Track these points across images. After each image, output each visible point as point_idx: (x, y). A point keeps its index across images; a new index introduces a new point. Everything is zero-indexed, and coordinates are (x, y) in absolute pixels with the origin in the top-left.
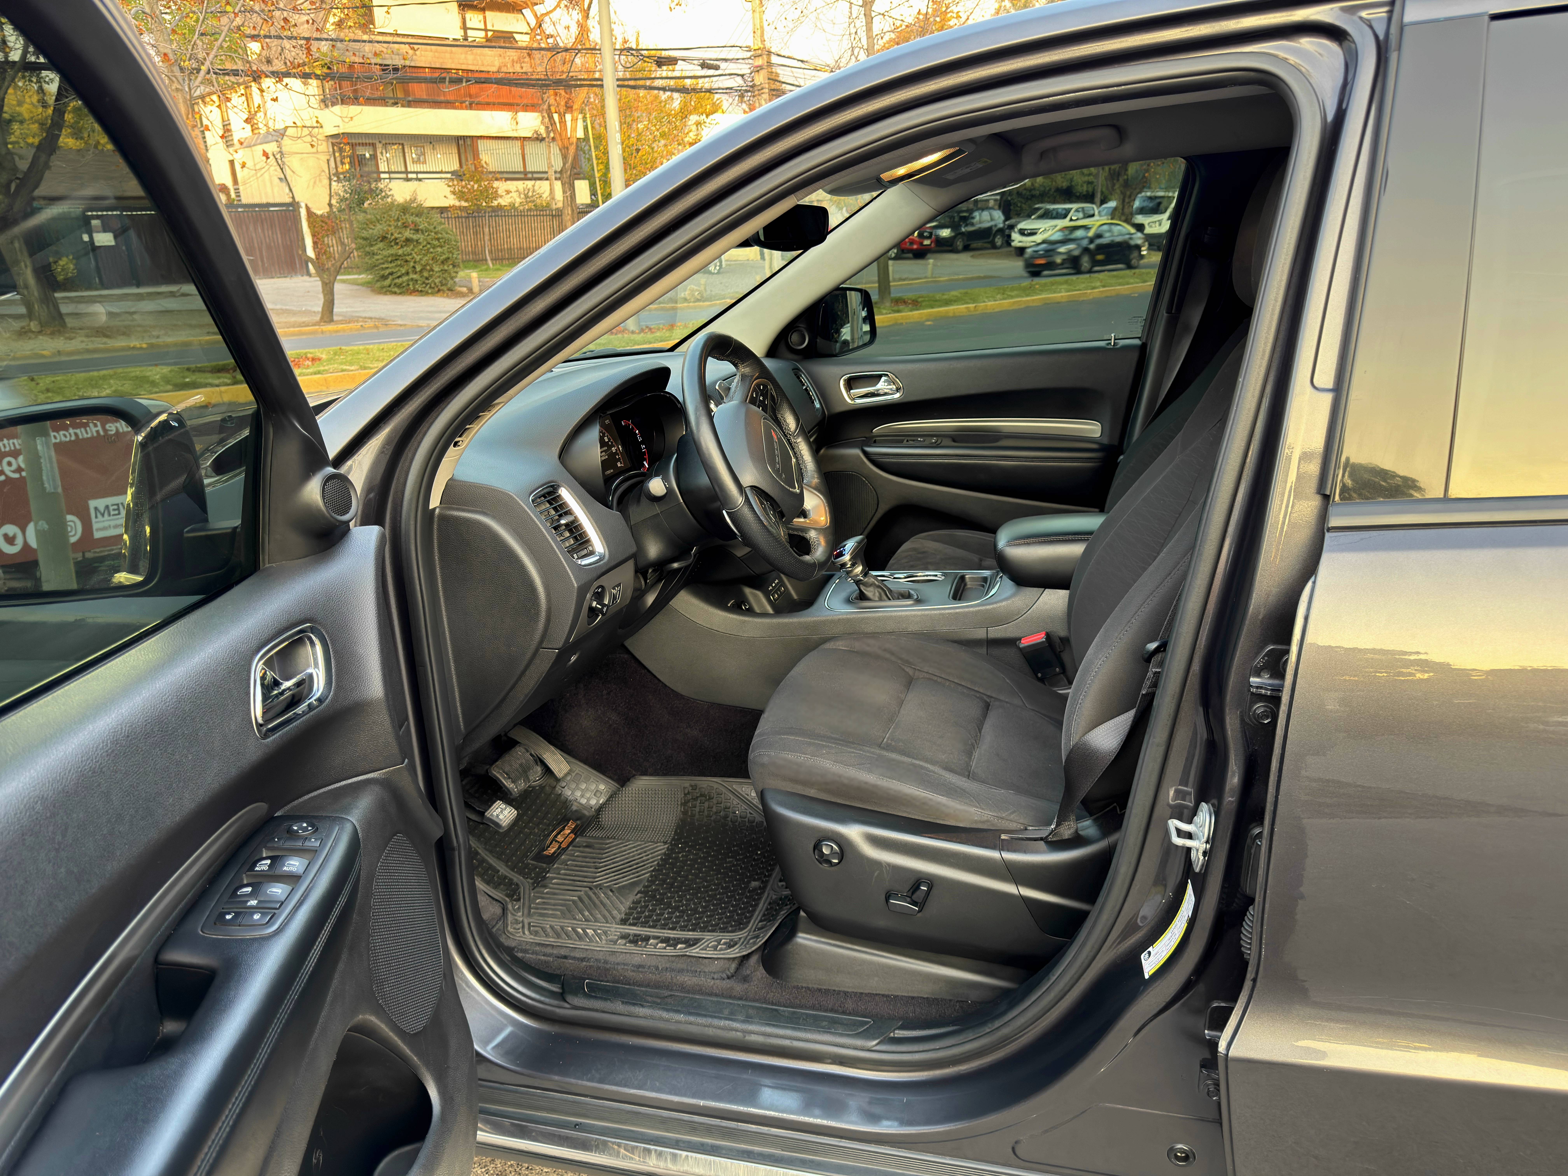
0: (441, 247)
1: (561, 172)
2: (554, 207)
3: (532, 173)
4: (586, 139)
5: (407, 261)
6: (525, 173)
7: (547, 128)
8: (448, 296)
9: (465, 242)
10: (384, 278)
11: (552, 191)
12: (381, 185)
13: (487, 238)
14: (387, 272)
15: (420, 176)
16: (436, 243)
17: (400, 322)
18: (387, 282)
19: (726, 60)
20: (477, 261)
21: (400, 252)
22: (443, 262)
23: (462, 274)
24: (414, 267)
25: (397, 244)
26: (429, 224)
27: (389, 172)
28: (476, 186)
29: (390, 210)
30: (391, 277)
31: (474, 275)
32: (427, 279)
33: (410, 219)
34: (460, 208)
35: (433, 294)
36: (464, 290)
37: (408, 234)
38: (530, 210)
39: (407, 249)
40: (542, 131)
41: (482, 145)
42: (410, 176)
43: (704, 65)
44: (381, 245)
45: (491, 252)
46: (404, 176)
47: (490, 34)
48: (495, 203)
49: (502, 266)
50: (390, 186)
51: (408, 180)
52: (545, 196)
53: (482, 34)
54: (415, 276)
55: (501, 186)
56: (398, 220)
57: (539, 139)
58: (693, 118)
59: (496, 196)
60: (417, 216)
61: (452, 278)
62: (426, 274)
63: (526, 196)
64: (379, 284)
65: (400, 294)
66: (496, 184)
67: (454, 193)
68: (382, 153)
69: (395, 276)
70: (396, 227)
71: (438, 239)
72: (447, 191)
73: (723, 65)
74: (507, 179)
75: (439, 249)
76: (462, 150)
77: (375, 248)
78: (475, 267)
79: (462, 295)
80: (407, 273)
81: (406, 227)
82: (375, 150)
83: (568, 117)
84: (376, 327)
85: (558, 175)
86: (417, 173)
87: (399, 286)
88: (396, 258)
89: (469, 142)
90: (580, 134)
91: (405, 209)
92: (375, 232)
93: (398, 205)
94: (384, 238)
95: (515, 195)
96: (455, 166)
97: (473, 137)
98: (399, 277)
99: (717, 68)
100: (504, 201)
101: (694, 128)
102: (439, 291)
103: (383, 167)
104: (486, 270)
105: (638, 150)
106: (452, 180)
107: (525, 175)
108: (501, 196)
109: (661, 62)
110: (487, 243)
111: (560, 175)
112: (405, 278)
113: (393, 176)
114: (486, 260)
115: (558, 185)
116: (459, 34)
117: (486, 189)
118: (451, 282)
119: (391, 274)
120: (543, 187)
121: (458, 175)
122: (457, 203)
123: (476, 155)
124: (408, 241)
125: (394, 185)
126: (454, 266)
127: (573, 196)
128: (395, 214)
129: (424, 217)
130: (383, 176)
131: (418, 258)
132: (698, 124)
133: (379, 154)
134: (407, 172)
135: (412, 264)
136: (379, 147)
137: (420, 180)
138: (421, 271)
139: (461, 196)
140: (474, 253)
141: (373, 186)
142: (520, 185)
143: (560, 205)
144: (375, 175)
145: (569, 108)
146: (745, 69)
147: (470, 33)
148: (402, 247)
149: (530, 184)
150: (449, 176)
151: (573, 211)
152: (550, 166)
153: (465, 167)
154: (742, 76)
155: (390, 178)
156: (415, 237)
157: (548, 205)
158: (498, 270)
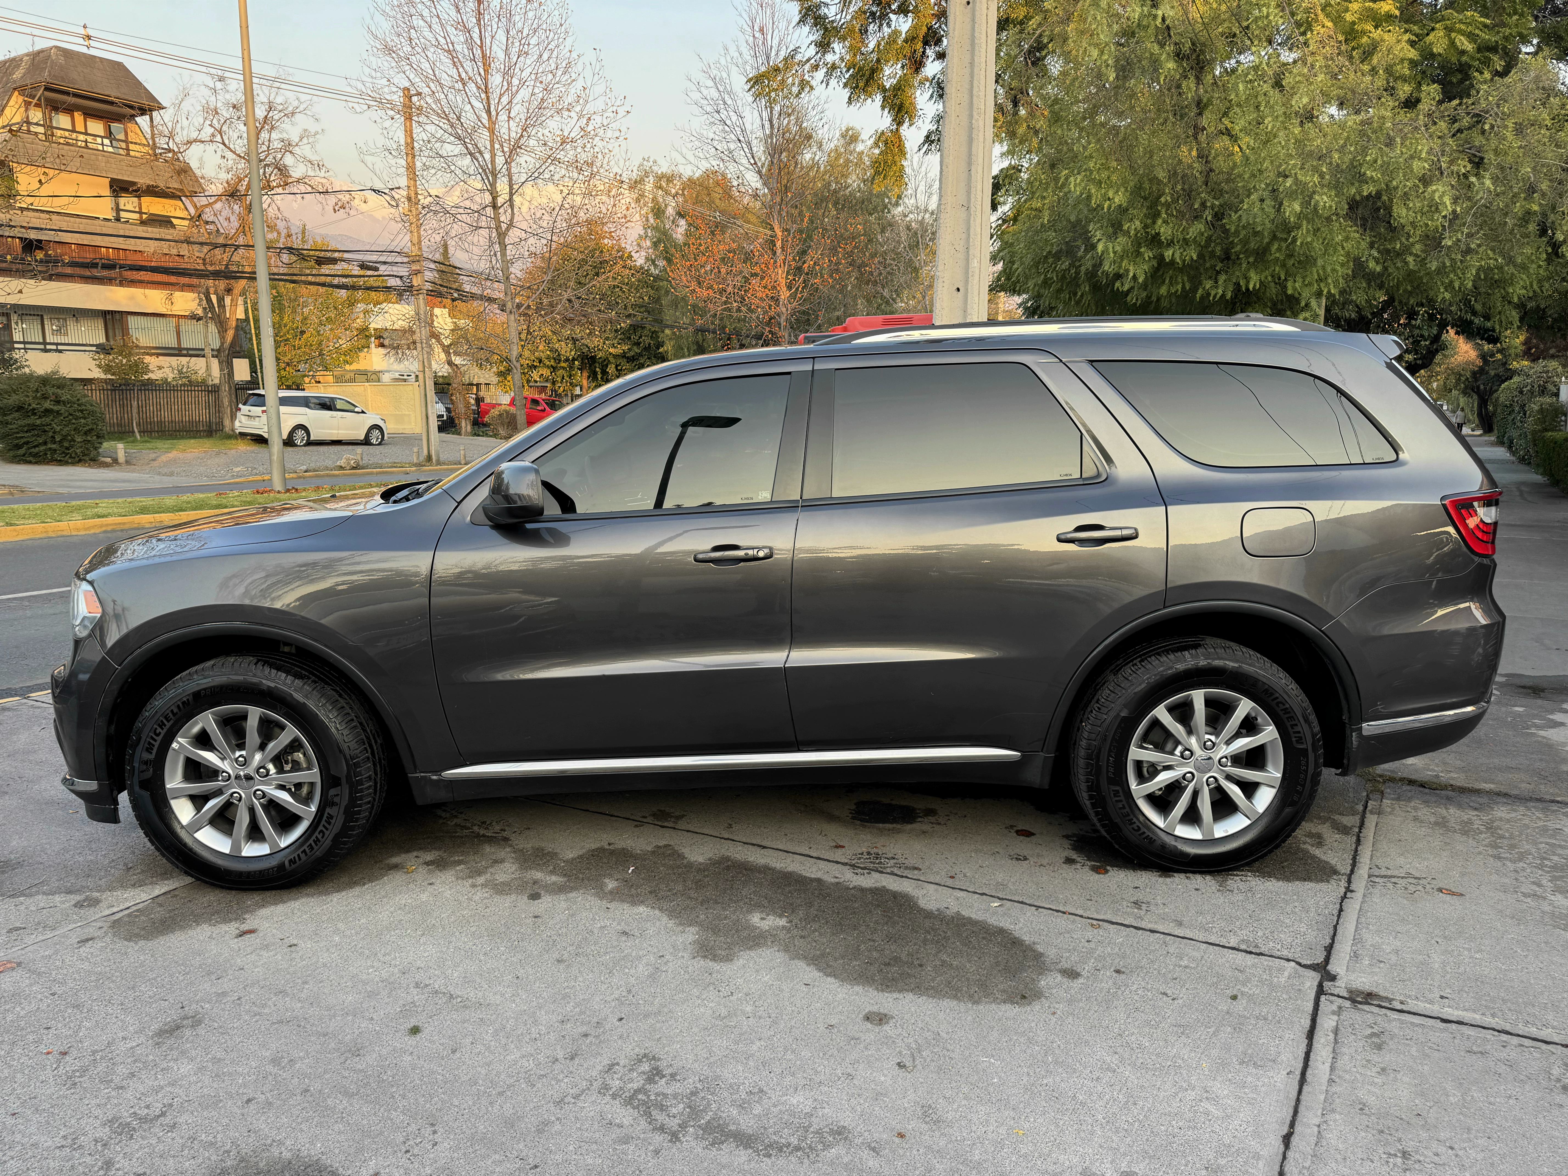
0: (85, 418)
1: (218, 350)
2: (211, 383)
3: (188, 349)
4: (247, 320)
5: (45, 431)
6: (180, 349)
7: (205, 309)
8: (89, 466)
9: (112, 415)
10: (18, 447)
11: (208, 367)
12: (16, 355)
13: (135, 411)
14: (23, 441)
15: (60, 347)
16: (79, 414)
17: (37, 489)
18: (21, 451)
19: (385, 263)
20: (123, 433)
21: (38, 422)
22: (86, 433)
23: (105, 445)
24: (53, 437)
25: (35, 414)
26: (72, 396)
27: (24, 343)
28: (124, 361)
29: (29, 381)
30: (25, 447)
31: (120, 446)
32: (67, 449)
33: (51, 391)
34: (106, 381)
35: (73, 464)
36: (109, 460)
37: (47, 405)
38: (184, 385)
39: (48, 420)
40: (200, 312)
41: (132, 321)
42: (48, 347)
43: (363, 266)
44: (16, 415)
45: (139, 424)
46: (42, 347)
47: (144, 216)
48: (146, 377)
49: (151, 438)
50: (26, 356)
51: (46, 351)
52: (200, 372)
53: (137, 216)
54: (54, 446)
55: (152, 361)
56: (37, 391)
57: (194, 317)
58: (361, 306)
59: (146, 370)
60: (58, 388)
61: (96, 449)
62: (66, 444)
63: (181, 372)
64: (11, 453)
65: (36, 463)
66: (147, 359)
67: (99, 366)
68: (17, 323)
69: (31, 445)
70: (35, 398)
71: (82, 411)
72: (92, 364)
73: (382, 268)
74: (158, 355)
75: (83, 421)
76: (110, 326)
77: (9, 418)
78: (120, 439)
79: (106, 465)
80: (45, 443)
81: (46, 398)
82: (9, 320)
83: (228, 300)
84: (11, 494)
85: (215, 353)
86: (57, 344)
87: (35, 455)
88: (32, 428)
89: (118, 316)
90: (241, 315)
91: (45, 381)
92: (10, 402)
93: (38, 377)
94: (20, 408)
95: (167, 370)
96: (102, 339)
97: (121, 313)
98: (35, 447)
99: (376, 269)
100: (155, 376)
101: (362, 315)
102: (80, 461)
103: (17, 337)
104: (133, 442)
105: (303, 332)
106: (98, 352)
107: (178, 352)
108: (153, 372)
109: (320, 262)
110: (135, 415)
111: (217, 353)
112: (42, 448)
113: (28, 346)
114: (133, 432)
115: (215, 363)
116: (110, 215)
117: (136, 364)
118: (93, 453)
119: (27, 443)
120: (198, 365)
121: (102, 349)
122: (103, 376)
123: (125, 331)
124: (48, 411)
125: (30, 355)
126: (98, 437)
127: (231, 374)
128: (33, 385)
129: (66, 390)
130: (16, 346)
131: (58, 429)
132: (366, 312)
133: (14, 326)
134: (45, 343)
135: (51, 434)
136: (14, 318)
137: (60, 351)
138: (60, 442)
139: (107, 369)
140: (120, 425)
141: (6, 356)
142: (174, 361)
143: (217, 381)
144: (8, 345)
145: (229, 291)
146: (403, 271)
147: (123, 214)
148: (40, 417)
149: (184, 360)
150: (94, 349)
151: (230, 388)
152: (207, 344)
153: (112, 343)
154: (401, 277)
155: (25, 349)
156: (55, 408)
157: (204, 382)
158: (146, 442)
